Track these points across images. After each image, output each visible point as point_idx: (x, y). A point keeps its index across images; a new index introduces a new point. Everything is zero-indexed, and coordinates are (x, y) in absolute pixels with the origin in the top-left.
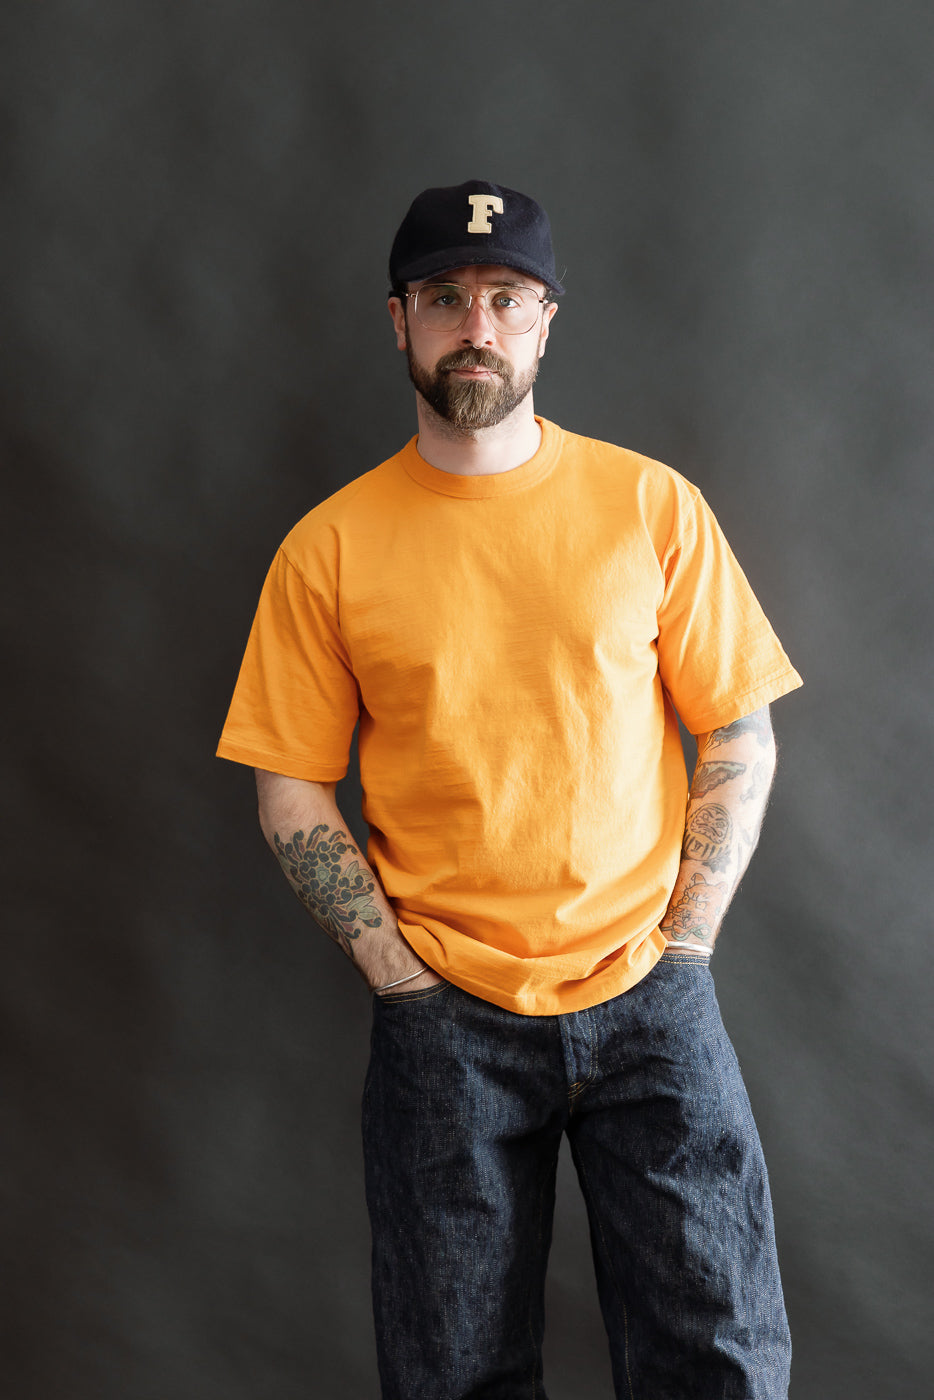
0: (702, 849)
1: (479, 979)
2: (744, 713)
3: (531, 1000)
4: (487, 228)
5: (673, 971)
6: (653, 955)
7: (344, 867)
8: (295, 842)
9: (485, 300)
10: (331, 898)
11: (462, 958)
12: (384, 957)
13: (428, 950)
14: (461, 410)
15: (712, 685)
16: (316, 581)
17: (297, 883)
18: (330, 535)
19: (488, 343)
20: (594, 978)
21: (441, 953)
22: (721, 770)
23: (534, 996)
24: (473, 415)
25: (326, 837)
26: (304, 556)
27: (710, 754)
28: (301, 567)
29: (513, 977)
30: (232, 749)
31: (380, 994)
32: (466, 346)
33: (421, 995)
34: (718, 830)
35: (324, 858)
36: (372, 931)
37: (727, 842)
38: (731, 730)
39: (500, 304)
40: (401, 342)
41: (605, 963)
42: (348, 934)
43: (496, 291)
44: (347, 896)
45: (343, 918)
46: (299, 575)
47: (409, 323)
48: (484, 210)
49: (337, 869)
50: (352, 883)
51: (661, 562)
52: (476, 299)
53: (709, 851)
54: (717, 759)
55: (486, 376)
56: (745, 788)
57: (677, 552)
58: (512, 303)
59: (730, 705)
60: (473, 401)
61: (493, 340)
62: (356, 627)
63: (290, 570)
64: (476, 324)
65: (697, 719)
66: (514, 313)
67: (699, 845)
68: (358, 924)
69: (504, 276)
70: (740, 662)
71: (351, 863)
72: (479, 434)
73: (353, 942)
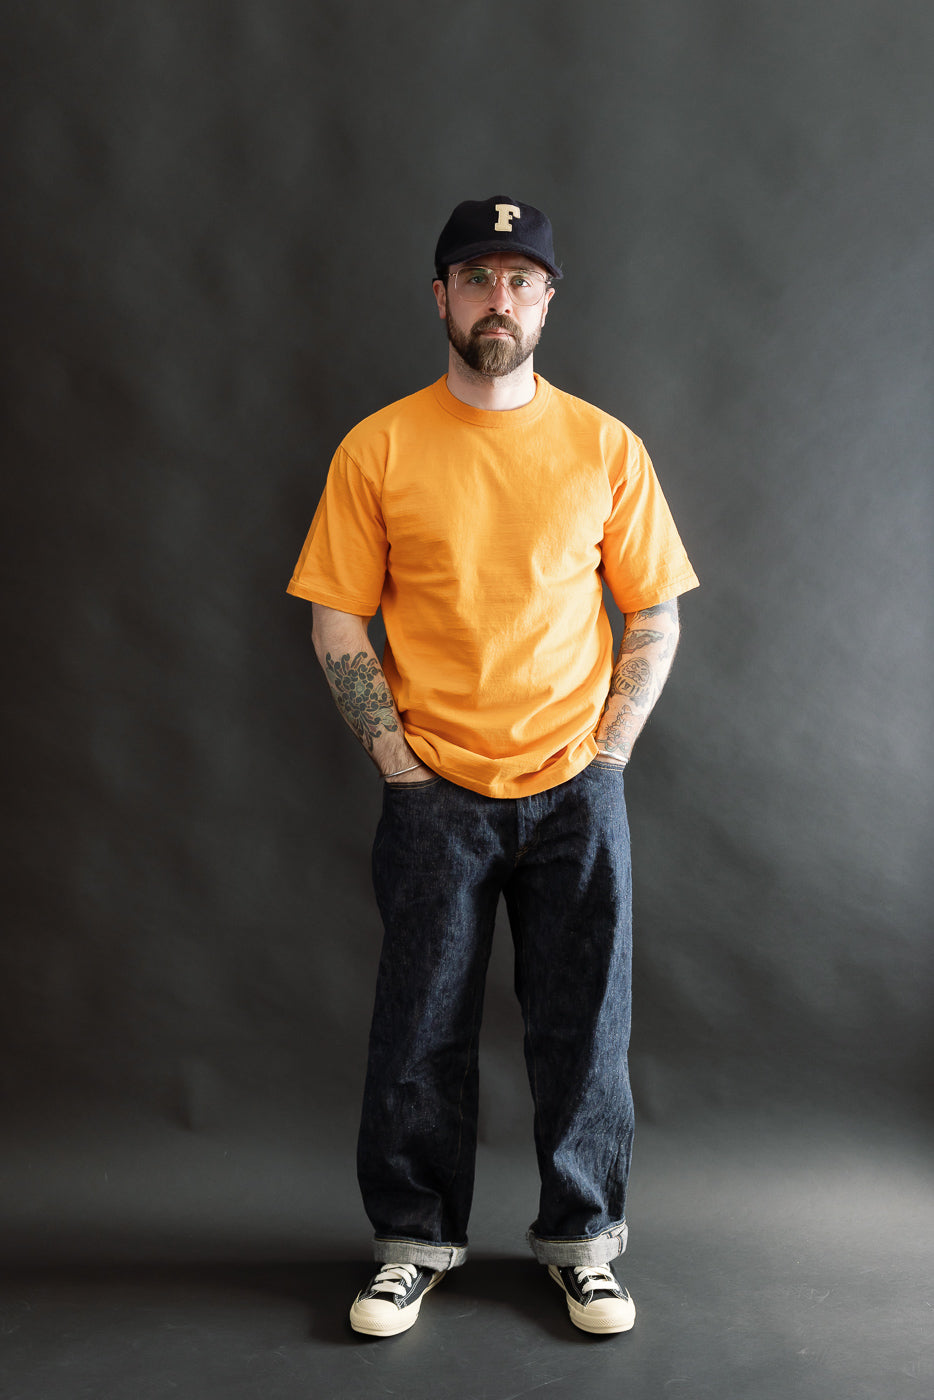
0: (630, 689)
1: (464, 774)
2: (662, 600)
3: (498, 788)
4: (509, 228)
5: (601, 774)
6: (588, 756)
7: (375, 686)
8: (343, 661)
9: (505, 282)
10: (363, 706)
11: (451, 760)
12: (395, 754)
13: (427, 754)
14: (487, 361)
15: (641, 578)
16: (370, 472)
17: (338, 691)
18: (382, 439)
19: (507, 311)
20: (544, 771)
21: (436, 757)
22: (647, 635)
23: (502, 785)
24: (495, 365)
25: (365, 661)
26: (362, 454)
27: (637, 625)
28: (359, 461)
29: (488, 772)
30: (305, 591)
31: (389, 780)
32: (491, 313)
33: (421, 785)
34: (643, 677)
35: (362, 676)
36: (390, 734)
37: (647, 686)
38: (652, 611)
39: (516, 283)
40: (442, 312)
41: (552, 760)
42: (372, 734)
43: (513, 274)
44: (375, 707)
45: (371, 722)
46: (358, 467)
47: (450, 299)
48: (506, 216)
49: (371, 686)
50: (380, 698)
51: (612, 488)
52: (499, 279)
53: (635, 690)
54: (644, 628)
55: (505, 337)
56: (663, 649)
57: (624, 483)
58: (525, 284)
59: (653, 594)
60: (496, 356)
61: (511, 310)
62: (391, 511)
63: (350, 464)
64: (499, 296)
65: (627, 602)
66: (525, 290)
67: (628, 685)
68: (380, 727)
69: (520, 262)
70: (662, 563)
71: (379, 682)
72: (497, 381)
73: (375, 740)
